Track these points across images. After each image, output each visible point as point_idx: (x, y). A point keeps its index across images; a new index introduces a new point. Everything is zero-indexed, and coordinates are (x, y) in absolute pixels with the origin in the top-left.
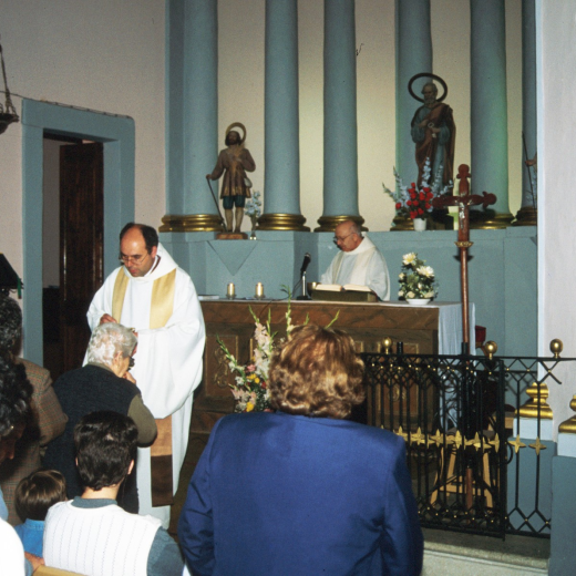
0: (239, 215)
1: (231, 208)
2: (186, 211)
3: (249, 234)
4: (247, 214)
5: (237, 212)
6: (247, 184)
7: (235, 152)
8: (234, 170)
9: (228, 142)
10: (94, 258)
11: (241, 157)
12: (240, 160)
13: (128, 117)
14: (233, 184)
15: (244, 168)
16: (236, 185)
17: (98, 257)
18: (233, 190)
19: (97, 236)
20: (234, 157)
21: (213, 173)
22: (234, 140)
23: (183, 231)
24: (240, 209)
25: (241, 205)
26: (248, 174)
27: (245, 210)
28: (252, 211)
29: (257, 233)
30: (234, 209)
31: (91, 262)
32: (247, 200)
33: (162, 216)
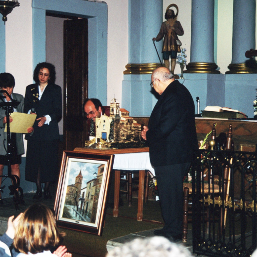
0: (173, 63)
1: (168, 59)
2: (141, 61)
3: (180, 76)
4: (178, 62)
5: (172, 61)
6: (178, 44)
7: (171, 23)
8: (170, 35)
9: (166, 17)
10: (83, 90)
11: (174, 26)
12: (174, 28)
13: (103, 2)
14: (169, 44)
15: (176, 34)
16: (171, 44)
17: (85, 89)
18: (169, 48)
19: (85, 77)
20: (170, 27)
21: (157, 37)
22: (171, 15)
23: (140, 74)
24: (174, 60)
25: (174, 57)
26: (179, 37)
27: (177, 60)
28: (181, 61)
29: (184, 75)
30: (170, 60)
31: (81, 93)
32: (178, 54)
33: (126, 65)
